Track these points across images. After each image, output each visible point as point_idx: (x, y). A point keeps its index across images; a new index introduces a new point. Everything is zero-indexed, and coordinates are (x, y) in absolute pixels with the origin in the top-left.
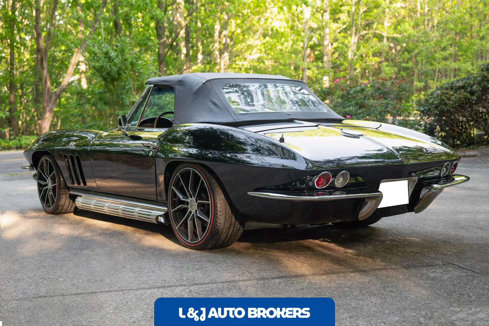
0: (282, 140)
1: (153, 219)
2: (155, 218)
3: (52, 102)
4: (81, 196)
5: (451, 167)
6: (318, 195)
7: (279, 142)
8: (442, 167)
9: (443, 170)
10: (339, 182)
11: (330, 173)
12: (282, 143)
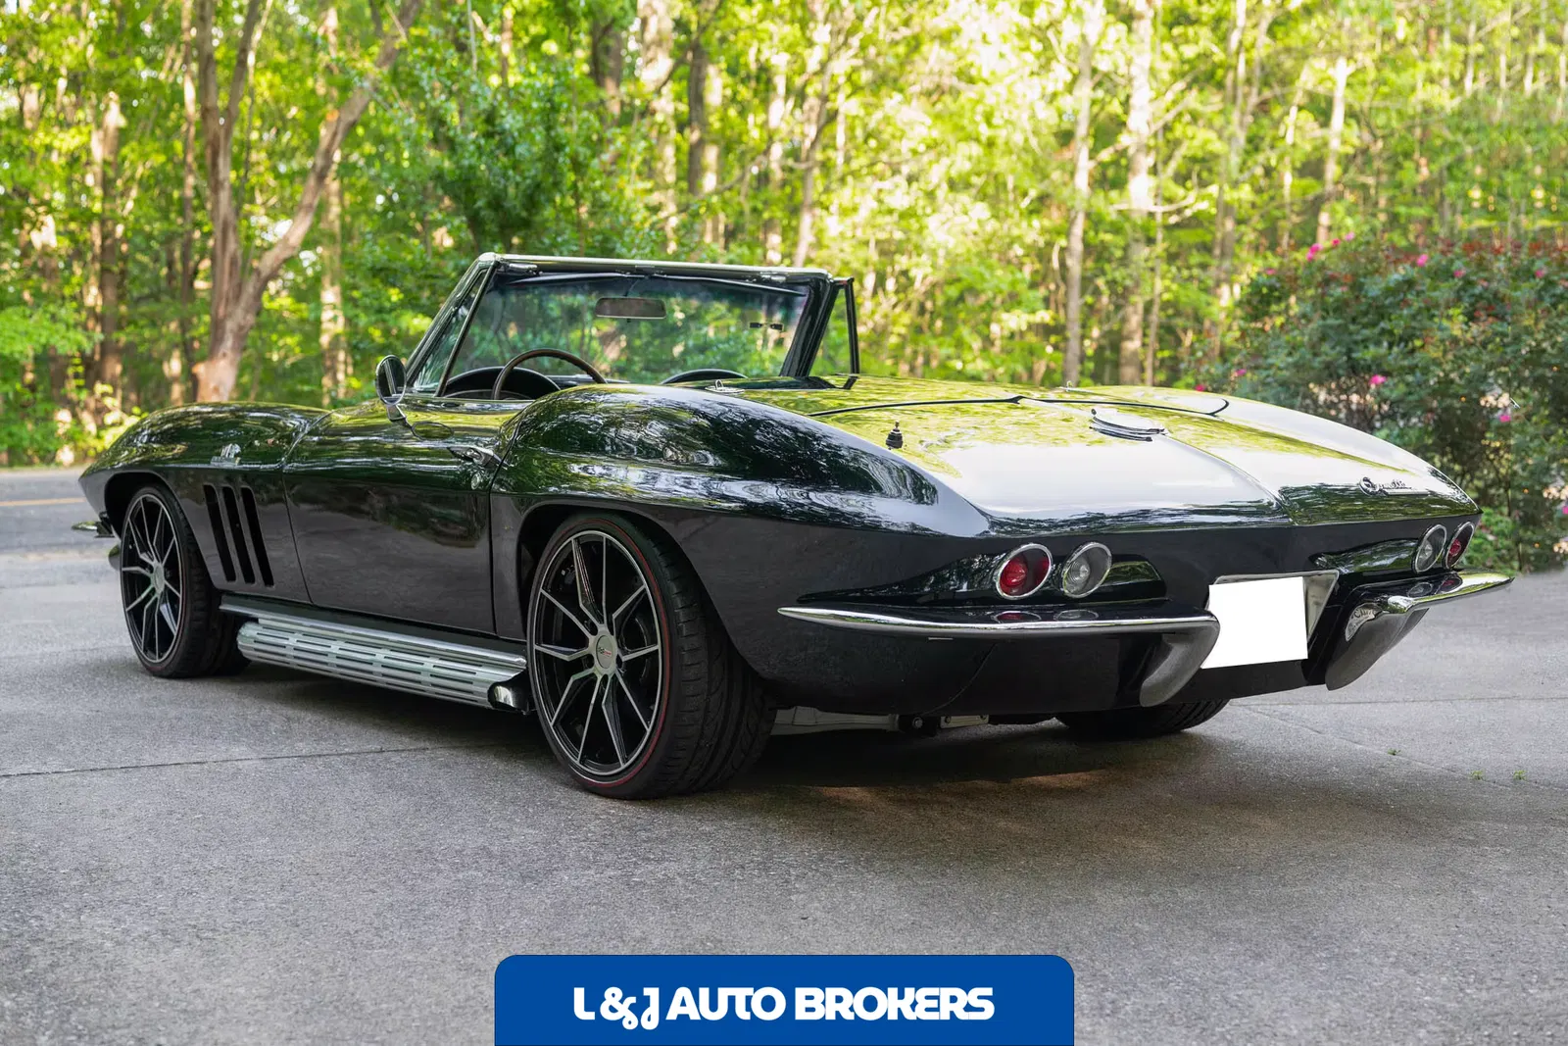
0: (895, 440)
1: (480, 694)
2: (485, 690)
3: (243, 304)
4: (255, 620)
5: (1448, 543)
6: (1003, 619)
7: (886, 448)
8: (1420, 540)
9: (1423, 551)
10: (1076, 579)
11: (1045, 549)
12: (894, 451)
